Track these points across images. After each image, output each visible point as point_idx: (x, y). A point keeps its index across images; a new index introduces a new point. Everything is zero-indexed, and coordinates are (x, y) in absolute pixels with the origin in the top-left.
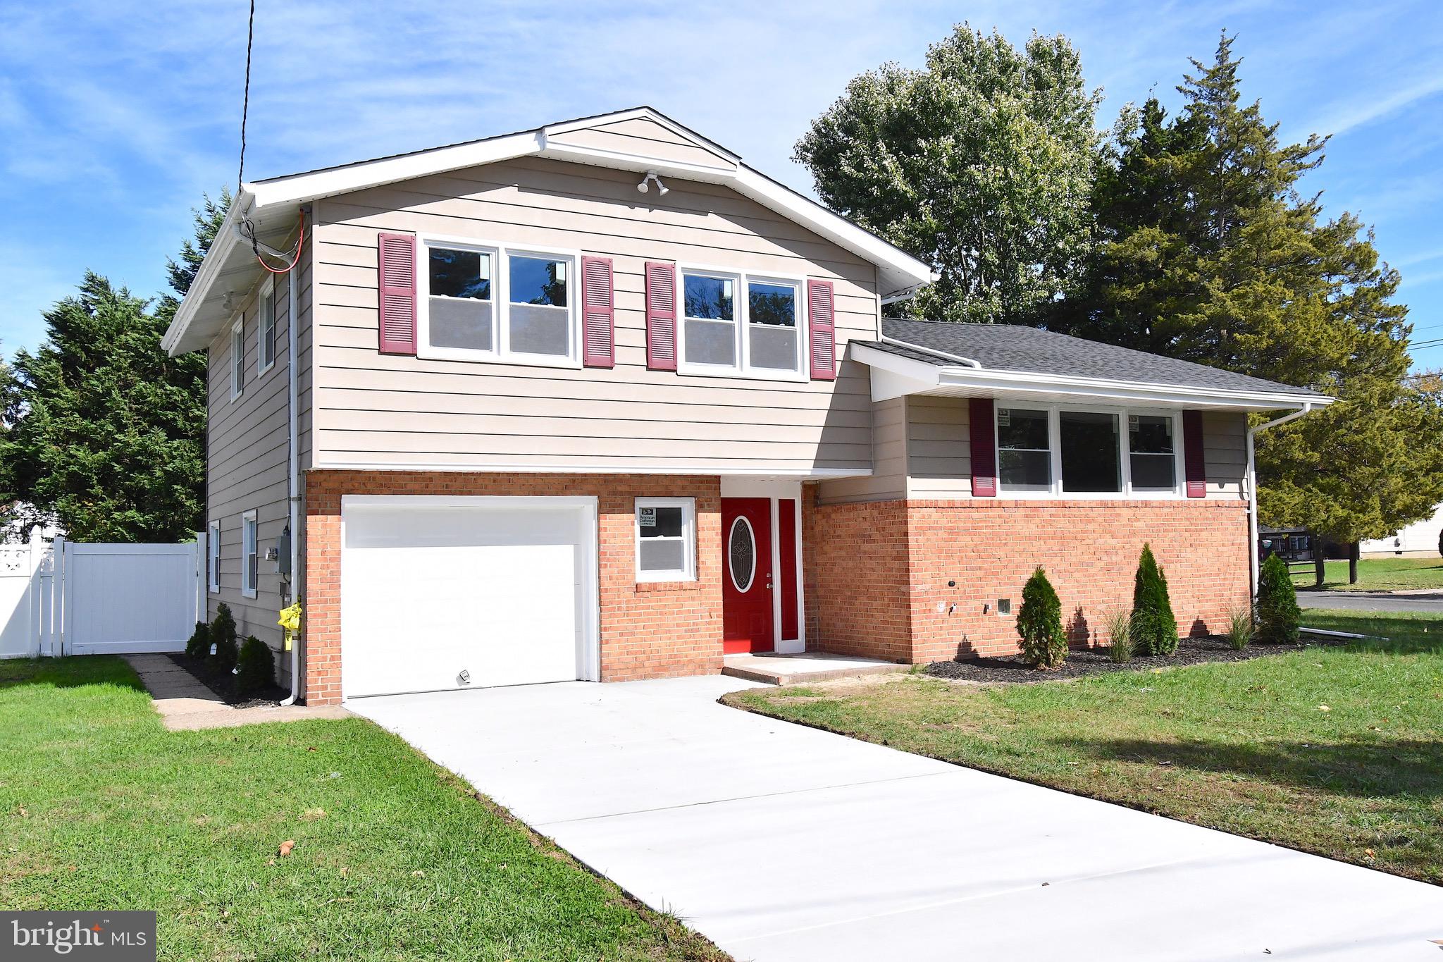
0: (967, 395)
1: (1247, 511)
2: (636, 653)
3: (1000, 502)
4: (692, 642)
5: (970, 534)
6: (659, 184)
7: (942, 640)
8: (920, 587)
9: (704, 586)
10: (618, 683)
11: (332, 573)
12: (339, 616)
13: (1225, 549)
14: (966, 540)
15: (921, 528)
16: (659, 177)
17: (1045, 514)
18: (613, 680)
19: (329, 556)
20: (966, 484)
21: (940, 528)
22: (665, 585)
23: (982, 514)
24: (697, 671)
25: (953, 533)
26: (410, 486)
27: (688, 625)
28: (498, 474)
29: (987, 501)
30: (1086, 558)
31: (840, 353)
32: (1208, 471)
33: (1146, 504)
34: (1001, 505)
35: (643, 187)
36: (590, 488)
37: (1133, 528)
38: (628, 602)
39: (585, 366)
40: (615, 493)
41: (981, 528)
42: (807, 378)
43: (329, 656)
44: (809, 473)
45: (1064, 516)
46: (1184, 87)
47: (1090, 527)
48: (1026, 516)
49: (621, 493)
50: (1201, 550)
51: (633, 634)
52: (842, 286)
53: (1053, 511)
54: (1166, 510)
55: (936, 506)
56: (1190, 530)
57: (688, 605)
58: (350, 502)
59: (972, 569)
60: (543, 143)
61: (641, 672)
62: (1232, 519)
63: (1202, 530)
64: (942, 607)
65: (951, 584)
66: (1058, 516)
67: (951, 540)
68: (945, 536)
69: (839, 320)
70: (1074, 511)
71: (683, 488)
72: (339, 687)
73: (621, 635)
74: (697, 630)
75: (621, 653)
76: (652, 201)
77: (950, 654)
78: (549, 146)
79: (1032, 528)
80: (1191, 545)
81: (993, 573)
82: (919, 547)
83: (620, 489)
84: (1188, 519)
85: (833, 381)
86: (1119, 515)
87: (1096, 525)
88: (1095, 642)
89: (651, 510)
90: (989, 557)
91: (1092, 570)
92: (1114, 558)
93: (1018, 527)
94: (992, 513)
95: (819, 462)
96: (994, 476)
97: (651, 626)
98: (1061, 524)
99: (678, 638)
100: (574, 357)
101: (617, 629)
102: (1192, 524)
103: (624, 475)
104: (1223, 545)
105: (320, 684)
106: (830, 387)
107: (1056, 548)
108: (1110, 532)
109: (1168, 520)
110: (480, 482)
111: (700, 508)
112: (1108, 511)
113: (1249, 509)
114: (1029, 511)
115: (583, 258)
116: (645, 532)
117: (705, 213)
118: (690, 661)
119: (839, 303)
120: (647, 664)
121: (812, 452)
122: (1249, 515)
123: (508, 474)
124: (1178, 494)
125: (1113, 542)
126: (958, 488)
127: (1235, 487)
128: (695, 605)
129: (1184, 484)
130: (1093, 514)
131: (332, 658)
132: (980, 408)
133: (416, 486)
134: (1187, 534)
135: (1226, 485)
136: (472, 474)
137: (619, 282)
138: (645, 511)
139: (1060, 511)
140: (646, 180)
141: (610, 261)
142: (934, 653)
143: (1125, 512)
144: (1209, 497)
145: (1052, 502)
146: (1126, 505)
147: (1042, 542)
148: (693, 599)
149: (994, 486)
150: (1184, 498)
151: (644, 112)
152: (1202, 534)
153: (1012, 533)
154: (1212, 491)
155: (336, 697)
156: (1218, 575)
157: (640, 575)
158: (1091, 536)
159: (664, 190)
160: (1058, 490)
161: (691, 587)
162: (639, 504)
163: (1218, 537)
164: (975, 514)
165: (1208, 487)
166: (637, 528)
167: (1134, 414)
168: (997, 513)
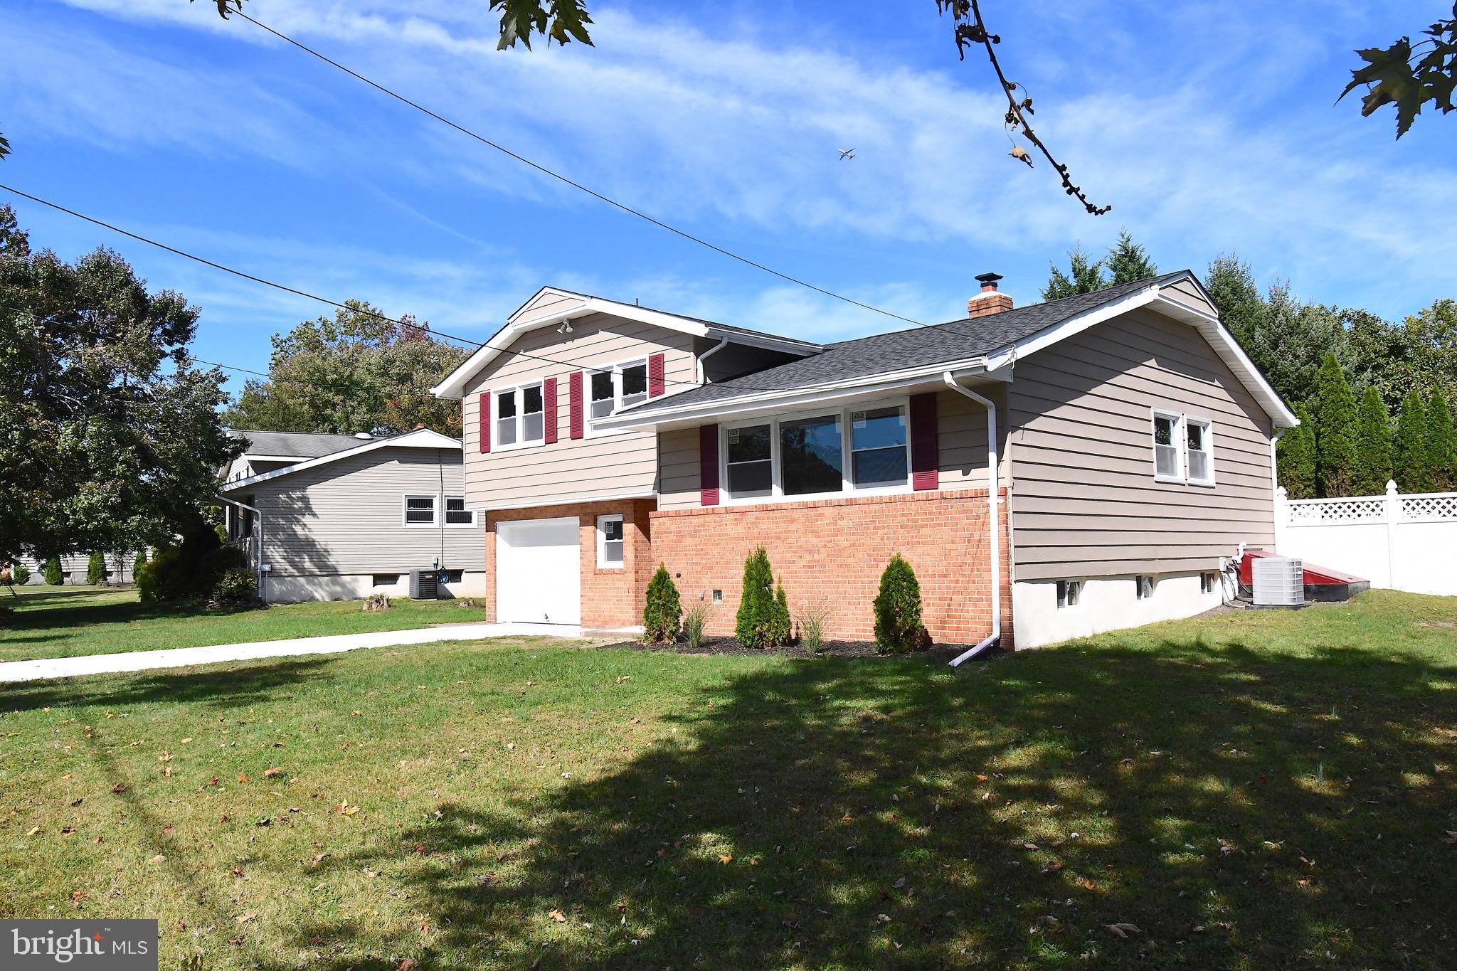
0: (698, 424)
1: (989, 502)
2: (594, 612)
3: (721, 509)
4: (620, 608)
5: (691, 536)
6: (567, 325)
9: (626, 572)
13: (954, 546)
14: (689, 541)
15: (659, 533)
16: (568, 321)
17: (751, 517)
18: (585, 627)
19: (492, 552)
20: (697, 495)
21: (672, 532)
22: (607, 570)
26: (515, 516)
27: (617, 596)
30: (788, 556)
32: (942, 462)
35: (561, 331)
36: (576, 512)
37: (838, 527)
38: (591, 580)
39: (547, 443)
40: (586, 514)
41: (701, 531)
43: (492, 600)
44: (651, 494)
47: (792, 527)
48: (736, 520)
49: (589, 514)
50: (920, 549)
51: (593, 600)
52: (671, 354)
53: (759, 514)
54: (876, 507)
56: (906, 527)
57: (616, 582)
58: (499, 526)
59: (693, 564)
61: (596, 624)
62: (965, 512)
63: (922, 526)
65: (678, 576)
66: (763, 518)
67: (678, 541)
68: (675, 538)
69: (667, 380)
70: (778, 514)
71: (618, 508)
72: (495, 616)
73: (588, 600)
74: (622, 601)
75: (588, 611)
76: (571, 337)
78: (514, 327)
79: (740, 530)
80: (908, 542)
81: (709, 568)
82: (658, 547)
83: (590, 511)
84: (903, 515)
86: (822, 515)
88: (797, 634)
89: (611, 523)
90: (706, 554)
91: (793, 568)
92: (816, 557)
93: (729, 529)
94: (707, 518)
96: (718, 486)
97: (600, 596)
98: (764, 525)
99: (613, 604)
100: (543, 439)
101: (587, 596)
102: (908, 520)
104: (953, 542)
105: (489, 613)
108: (813, 531)
109: (878, 518)
111: (628, 519)
112: (812, 512)
113: (989, 498)
115: (546, 381)
116: (609, 537)
117: (597, 332)
118: (619, 620)
119: (668, 368)
120: (599, 619)
125: (815, 541)
126: (695, 499)
127: (986, 473)
128: (623, 585)
129: (912, 475)
130: (795, 514)
132: (708, 434)
136: (532, 508)
137: (558, 390)
138: (609, 524)
139: (764, 514)
140: (563, 326)
141: (556, 379)
144: (942, 488)
148: (622, 580)
149: (718, 495)
150: (909, 491)
151: (546, 290)
152: (923, 531)
153: (724, 535)
154: (949, 480)
155: (495, 621)
156: (945, 576)
157: (603, 563)
158: (793, 536)
159: (569, 330)
160: (777, 494)
161: (622, 572)
162: (603, 520)
163: (946, 533)
164: (696, 520)
165: (943, 476)
166: (601, 536)
167: (856, 410)
168: (712, 518)
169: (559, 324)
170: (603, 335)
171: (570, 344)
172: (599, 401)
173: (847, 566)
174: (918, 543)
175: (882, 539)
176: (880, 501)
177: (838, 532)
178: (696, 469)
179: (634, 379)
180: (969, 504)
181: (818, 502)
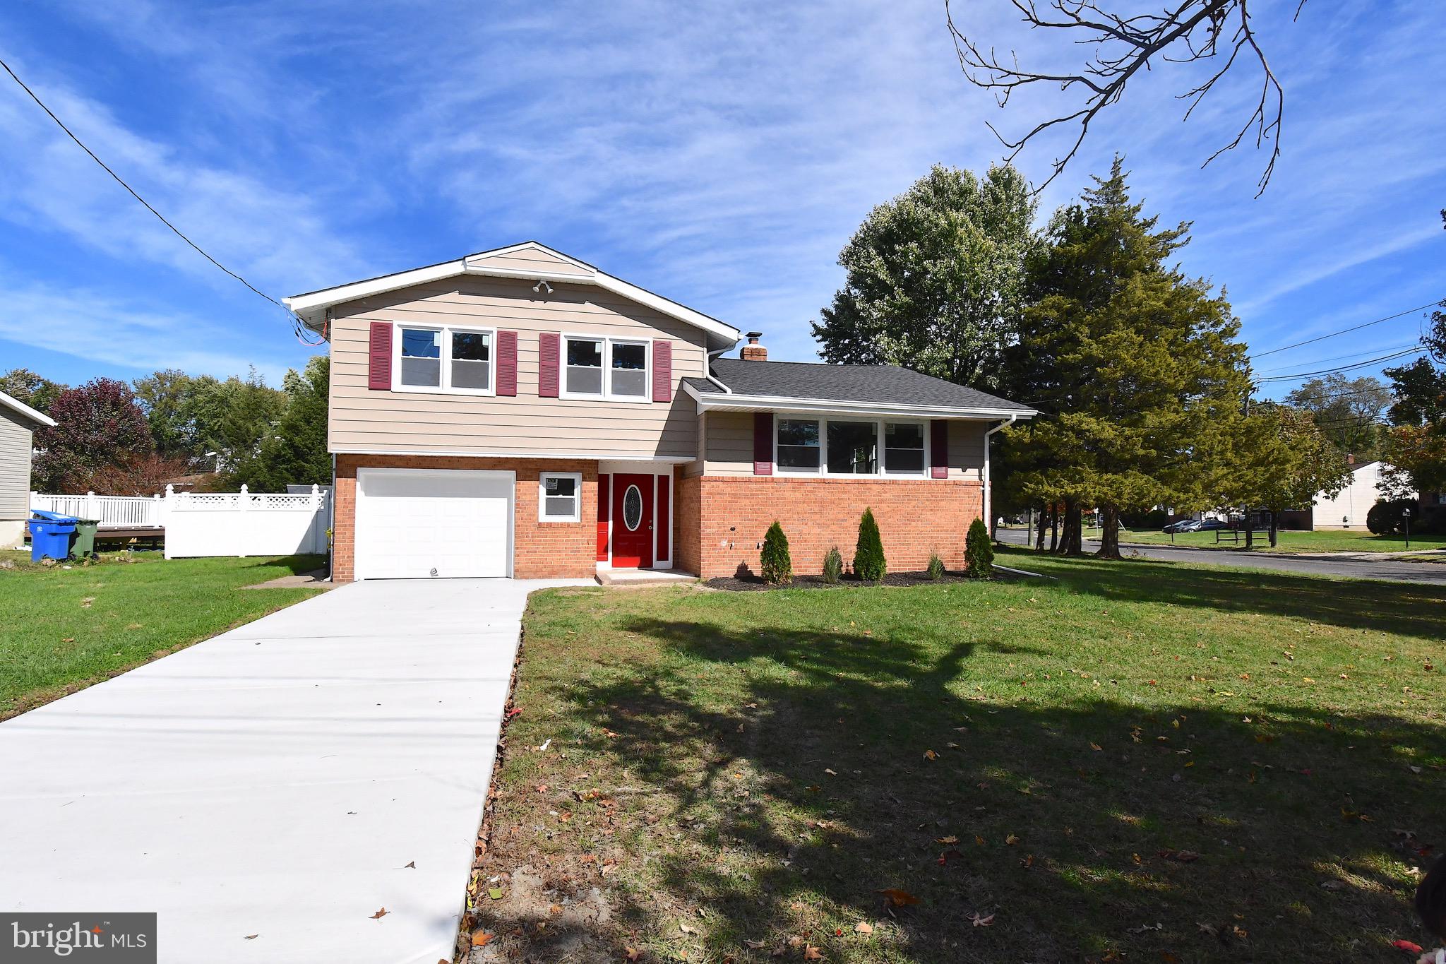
0: (752, 411)
1: (982, 488)
2: (537, 563)
3: (773, 478)
4: (575, 559)
5: (748, 498)
6: (547, 285)
7: (724, 564)
8: (708, 530)
9: (585, 526)
10: (523, 580)
11: (349, 510)
12: (354, 534)
14: (745, 502)
15: (711, 494)
16: (548, 282)
17: (810, 487)
18: (521, 578)
19: (348, 501)
20: (750, 466)
21: (726, 494)
22: (557, 523)
23: (759, 486)
24: (578, 575)
25: (735, 497)
26: (397, 463)
27: (572, 548)
28: (452, 457)
29: (762, 478)
30: (841, 516)
31: (675, 385)
32: (949, 463)
33: (893, 482)
34: (773, 480)
35: (536, 289)
36: (510, 466)
37: (882, 498)
38: (533, 533)
39: (497, 395)
40: (527, 469)
41: (758, 494)
42: (650, 401)
43: (346, 556)
44: (652, 459)
45: (824, 488)
46: (1087, 196)
47: (845, 496)
48: (794, 488)
49: (531, 469)
50: (939, 514)
51: (536, 552)
52: (678, 343)
53: (816, 485)
54: (910, 486)
55: (722, 480)
56: (931, 500)
57: (572, 536)
58: (362, 472)
59: (749, 520)
60: (465, 266)
61: (540, 574)
62: (968, 493)
63: (941, 500)
64: (724, 543)
65: (733, 529)
66: (820, 488)
67: (733, 502)
68: (729, 499)
69: (674, 365)
70: (833, 486)
71: (573, 466)
72: (353, 573)
73: (527, 552)
74: (579, 552)
75: (527, 563)
76: (545, 297)
77: (730, 572)
78: (468, 268)
79: (798, 495)
80: (931, 510)
81: (765, 524)
82: (709, 505)
83: (530, 467)
84: (929, 493)
85: (669, 402)
86: (870, 488)
87: (850, 495)
88: (847, 570)
89: (555, 479)
90: (763, 513)
91: (845, 524)
93: (787, 495)
94: (765, 485)
95: (659, 452)
96: (771, 461)
97: (547, 548)
98: (821, 494)
99: (566, 555)
100: (492, 390)
101: (525, 548)
103: (533, 459)
104: (960, 511)
105: (340, 570)
106: (669, 406)
107: (817, 509)
108: (862, 500)
109: (912, 493)
110: (440, 461)
111: (584, 479)
112: (861, 486)
113: (983, 486)
114: (796, 485)
115: (498, 332)
116: (549, 492)
117: (583, 303)
118: (573, 569)
119: (674, 354)
120: (544, 569)
121: (655, 446)
122: (983, 491)
123: (457, 457)
124: (926, 475)
126: (745, 469)
127: (976, 471)
128: (579, 537)
129: (930, 469)
130: (848, 487)
131: (348, 557)
132: (763, 420)
133: (401, 464)
134: (927, 503)
135: (969, 471)
136: (435, 457)
137: (520, 345)
138: (549, 480)
139: (821, 485)
140: (539, 285)
141: (516, 333)
142: (717, 572)
143: (875, 487)
144: (950, 478)
145: (814, 479)
146: (876, 482)
147: (805, 505)
148: (577, 533)
149: (771, 467)
150: (930, 478)
151: (532, 244)
152: (943, 503)
153: (782, 499)
154: (954, 474)
155: (350, 579)
156: (954, 531)
157: (543, 517)
158: (846, 502)
159: (550, 290)
160: (823, 472)
161: (577, 526)
162: (546, 476)
163: (955, 505)
164: (753, 486)
165: (951, 471)
166: (542, 490)
167: (888, 422)
168: (770, 485)
169: (536, 282)
170: (588, 306)
171: (539, 304)
172: (575, 366)
173: (888, 524)
174: (938, 510)
175: (914, 507)
176: (914, 483)
177: (882, 501)
178: (750, 446)
179: (628, 356)
180: (971, 489)
181: (868, 480)
